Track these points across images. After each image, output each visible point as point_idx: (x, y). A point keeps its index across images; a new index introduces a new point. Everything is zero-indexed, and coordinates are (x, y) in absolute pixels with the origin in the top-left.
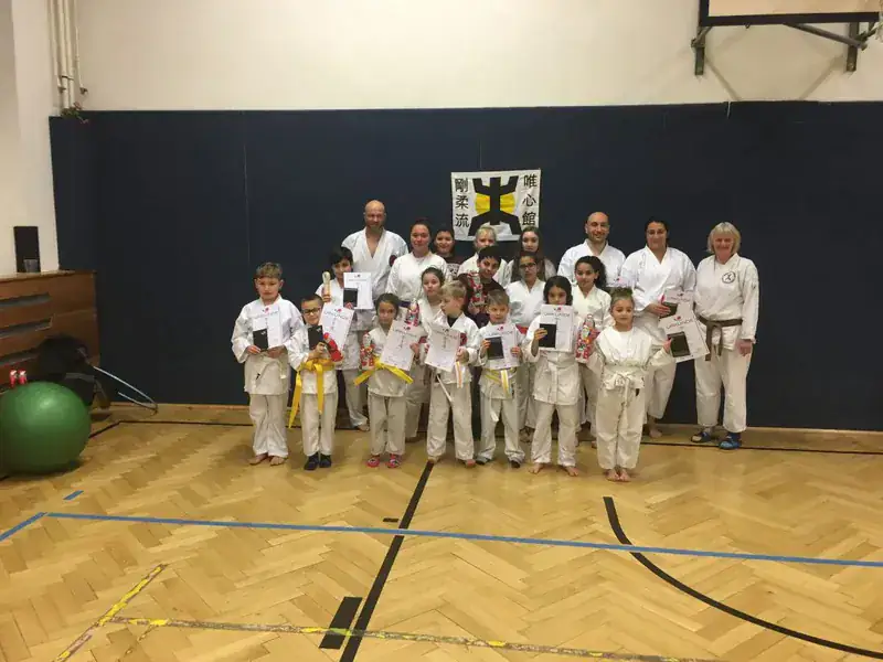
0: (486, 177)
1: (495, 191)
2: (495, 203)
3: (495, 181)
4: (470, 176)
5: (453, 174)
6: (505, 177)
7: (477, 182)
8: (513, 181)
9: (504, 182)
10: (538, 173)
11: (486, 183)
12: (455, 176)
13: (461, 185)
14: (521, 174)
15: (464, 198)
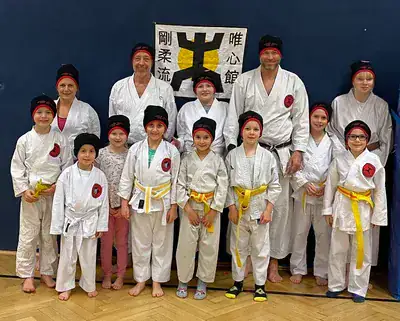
0: (191, 32)
1: (199, 47)
2: (198, 59)
3: (200, 36)
4: (174, 30)
5: (157, 26)
6: (210, 33)
7: (182, 36)
8: (219, 37)
9: (209, 38)
10: (244, 31)
11: (191, 37)
12: (159, 28)
13: (165, 38)
14: (227, 31)
15: (166, 52)
